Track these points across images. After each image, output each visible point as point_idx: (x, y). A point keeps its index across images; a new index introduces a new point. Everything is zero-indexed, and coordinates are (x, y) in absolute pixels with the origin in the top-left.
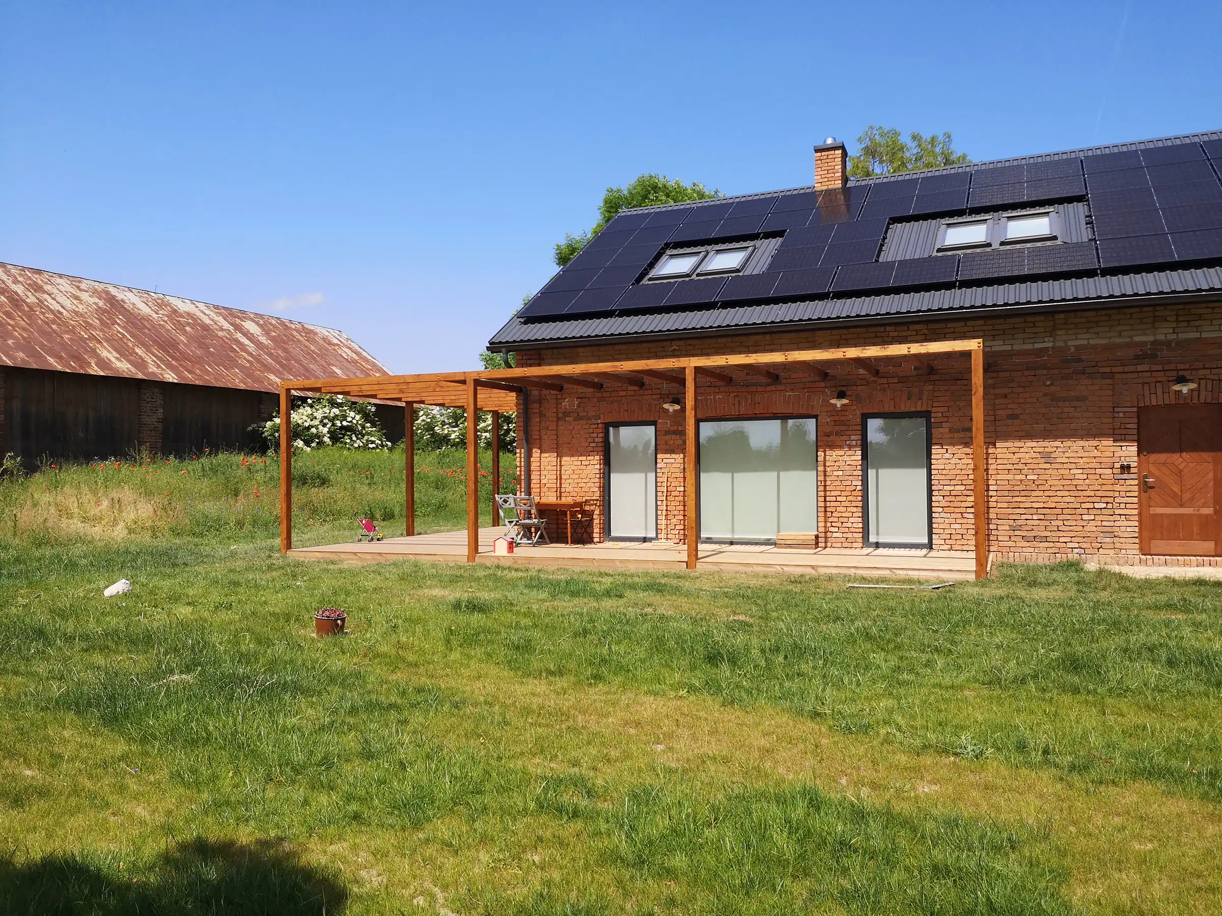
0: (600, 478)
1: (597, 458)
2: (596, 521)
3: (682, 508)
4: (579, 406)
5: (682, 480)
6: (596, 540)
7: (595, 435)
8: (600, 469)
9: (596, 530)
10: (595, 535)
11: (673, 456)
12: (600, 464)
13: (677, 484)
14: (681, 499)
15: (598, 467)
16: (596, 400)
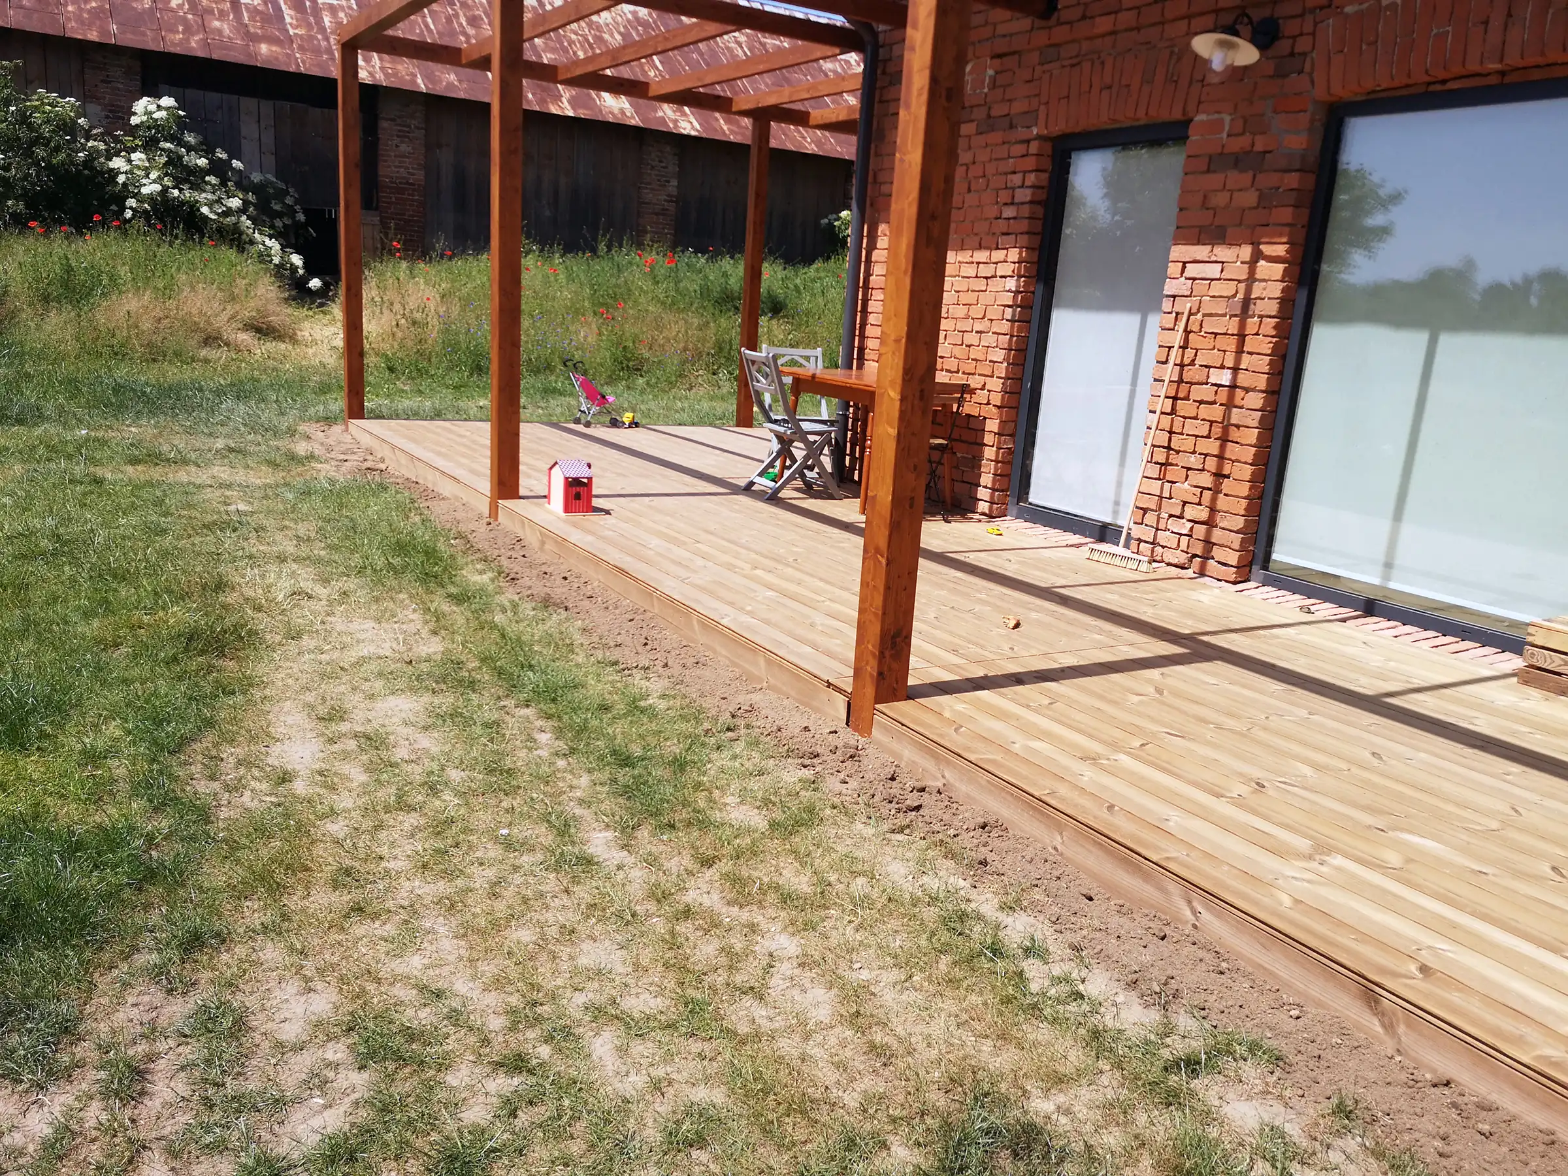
0: (1012, 321)
1: (1014, 255)
2: (989, 453)
3: (1213, 447)
4: (994, 85)
5: (1231, 344)
6: (983, 507)
7: (1017, 179)
8: (1017, 292)
9: (986, 479)
10: (983, 493)
11: (1222, 252)
12: (1020, 276)
13: (1213, 358)
14: (1217, 412)
15: (1011, 284)
16: (1035, 57)
